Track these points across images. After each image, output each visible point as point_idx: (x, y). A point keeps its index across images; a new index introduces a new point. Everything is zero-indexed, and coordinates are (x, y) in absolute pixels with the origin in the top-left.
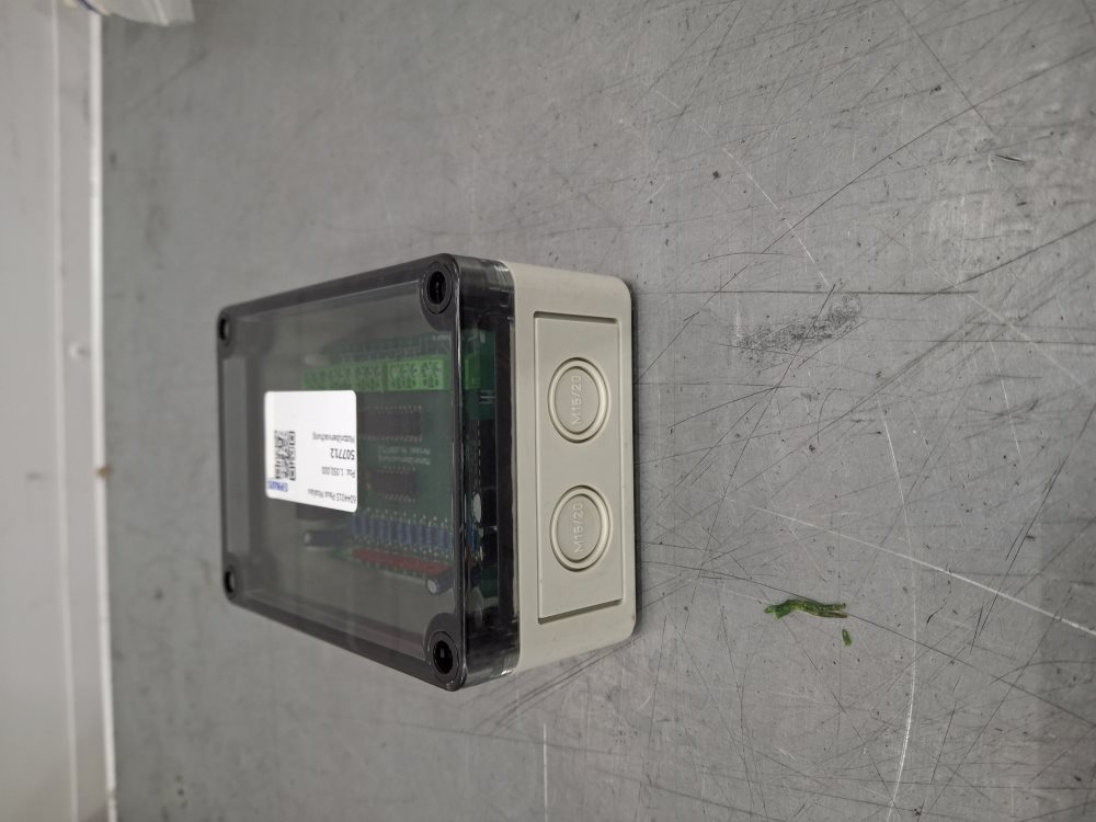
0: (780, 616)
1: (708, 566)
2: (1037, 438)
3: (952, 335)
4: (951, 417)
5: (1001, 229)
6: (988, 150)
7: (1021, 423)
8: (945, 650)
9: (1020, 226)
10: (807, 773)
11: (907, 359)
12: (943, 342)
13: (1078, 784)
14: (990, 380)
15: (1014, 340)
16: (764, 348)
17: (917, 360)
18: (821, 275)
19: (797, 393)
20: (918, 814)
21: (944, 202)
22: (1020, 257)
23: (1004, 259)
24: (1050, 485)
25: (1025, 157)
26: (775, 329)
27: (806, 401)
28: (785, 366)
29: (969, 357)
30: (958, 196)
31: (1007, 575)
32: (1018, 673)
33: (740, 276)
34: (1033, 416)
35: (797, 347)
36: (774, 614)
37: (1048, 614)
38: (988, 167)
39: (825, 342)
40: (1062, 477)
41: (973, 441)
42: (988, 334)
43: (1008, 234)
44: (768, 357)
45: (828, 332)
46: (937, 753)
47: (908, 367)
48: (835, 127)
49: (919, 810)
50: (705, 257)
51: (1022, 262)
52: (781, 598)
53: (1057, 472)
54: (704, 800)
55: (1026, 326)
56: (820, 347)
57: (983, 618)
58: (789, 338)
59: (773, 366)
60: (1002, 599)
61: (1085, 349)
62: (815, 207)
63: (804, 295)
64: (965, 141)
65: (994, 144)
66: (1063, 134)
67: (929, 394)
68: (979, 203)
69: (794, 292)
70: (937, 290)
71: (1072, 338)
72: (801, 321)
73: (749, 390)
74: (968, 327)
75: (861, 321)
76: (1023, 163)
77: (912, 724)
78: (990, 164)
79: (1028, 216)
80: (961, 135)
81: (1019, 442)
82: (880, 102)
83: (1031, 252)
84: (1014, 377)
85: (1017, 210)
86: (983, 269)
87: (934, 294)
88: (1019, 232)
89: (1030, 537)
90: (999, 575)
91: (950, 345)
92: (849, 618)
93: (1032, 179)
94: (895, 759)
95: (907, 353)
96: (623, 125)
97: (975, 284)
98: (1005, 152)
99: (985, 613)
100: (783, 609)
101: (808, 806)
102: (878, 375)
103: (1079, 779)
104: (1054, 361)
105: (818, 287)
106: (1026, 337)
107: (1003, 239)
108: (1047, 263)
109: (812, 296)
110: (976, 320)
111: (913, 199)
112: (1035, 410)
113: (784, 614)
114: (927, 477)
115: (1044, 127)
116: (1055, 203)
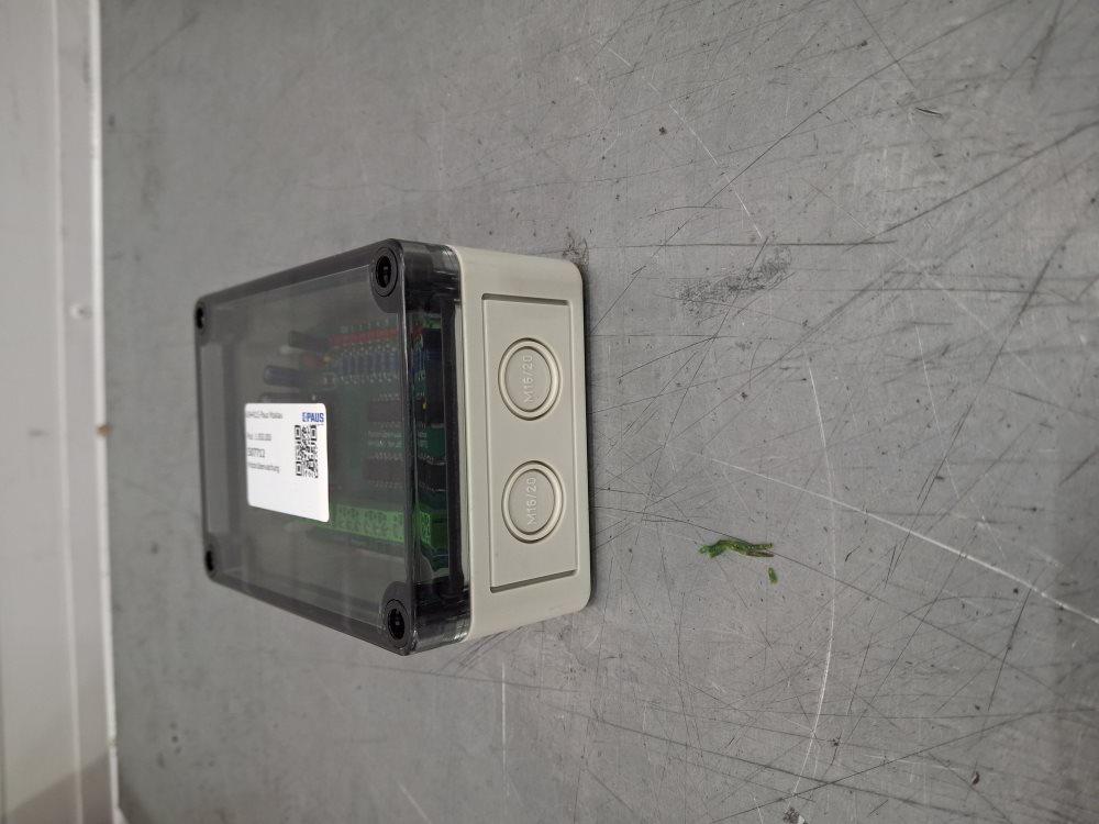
0: (713, 556)
1: (651, 510)
2: (949, 383)
3: (872, 284)
4: (870, 363)
5: (918, 181)
6: (910, 104)
7: (934, 368)
8: (860, 586)
9: (936, 177)
10: (736, 706)
11: (831, 308)
12: (864, 291)
13: (976, 712)
14: (907, 326)
15: (928, 288)
16: (704, 299)
17: (840, 309)
18: (756, 227)
19: (732, 342)
20: (836, 744)
21: (868, 155)
22: (935, 208)
23: (922, 209)
24: (959, 428)
25: (942, 110)
26: (714, 281)
27: (740, 349)
28: (723, 316)
29: (888, 305)
30: (881, 149)
31: (918, 515)
32: (927, 608)
33: (684, 229)
34: (944, 361)
35: (733, 298)
36: (708, 555)
37: (954, 551)
38: (908, 120)
39: (758, 293)
40: (969, 421)
41: (890, 386)
42: (906, 282)
43: (925, 185)
44: (707, 308)
45: (761, 283)
46: (854, 685)
47: (832, 315)
48: (770, 82)
49: (837, 741)
50: (652, 211)
51: (937, 212)
52: (713, 539)
53: (965, 415)
54: (645, 734)
55: (939, 274)
56: (753, 297)
57: (896, 557)
58: (725, 289)
59: (711, 317)
60: (914, 537)
61: (993, 296)
62: (750, 161)
63: (740, 248)
64: (889, 95)
65: (913, 98)
66: (976, 87)
67: (851, 341)
68: (900, 155)
69: (731, 245)
70: (860, 241)
71: (981, 286)
72: (737, 273)
73: (690, 340)
74: (887, 276)
75: (791, 271)
76: (940, 116)
77: (832, 658)
78: (911, 118)
79: (943, 167)
80: (885, 89)
81: (932, 386)
82: (812, 57)
83: (946, 202)
84: (929, 324)
85: (934, 162)
86: (902, 219)
87: (857, 244)
88: (936, 184)
89: (940, 478)
90: (911, 514)
91: (871, 293)
92: (776, 557)
93: (948, 131)
94: (815, 692)
95: (831, 302)
96: (578, 82)
97: (895, 233)
98: (925, 105)
99: (898, 550)
100: (716, 549)
101: (737, 738)
102: (805, 324)
103: (978, 708)
104: (964, 307)
105: (753, 240)
106: (939, 284)
107: (921, 189)
108: (960, 213)
109: (747, 249)
110: (894, 270)
111: (840, 152)
112: (947, 355)
113: (718, 554)
114: (847, 422)
115: (959, 81)
116: (968, 154)
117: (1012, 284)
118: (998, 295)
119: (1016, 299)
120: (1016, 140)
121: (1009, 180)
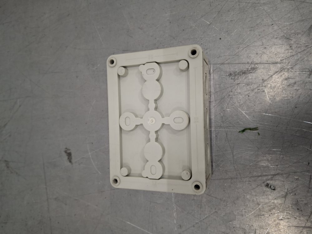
0: (243, 132)
1: (222, 125)
2: (296, 89)
3: (278, 71)
4: (279, 87)
6: (284, 37)
17: (271, 76)
18: (249, 60)
19: (244, 84)
21: (275, 46)
23: (288, 57)
24: (299, 97)
27: (247, 86)
28: (241, 79)
29: (282, 75)
30: (278, 45)
32: (295, 133)
33: (228, 60)
35: (243, 75)
37: (300, 121)
42: (285, 71)
44: (236, 77)
45: (251, 72)
47: (269, 78)
48: (250, 30)
50: (218, 56)
51: (292, 57)
55: (293, 69)
56: (249, 75)
57: (288, 124)
58: (241, 73)
59: (238, 79)
60: (291, 120)
62: (246, 46)
63: (245, 64)
64: (279, 35)
66: (297, 35)
69: (242, 64)
71: (301, 71)
72: (245, 70)
73: (232, 85)
76: (290, 39)
79: (292, 49)
81: (293, 90)
82: (260, 26)
84: (291, 78)
86: (284, 59)
88: (290, 52)
89: (296, 107)
90: (290, 116)
92: (259, 130)
97: (282, 61)
102: (263, 80)
103: (308, 150)
104: (298, 75)
106: (293, 71)
108: (296, 57)
110: (283, 68)
111: (268, 45)
112: (295, 84)
115: (294, 33)
116: (297, 47)
117: (307, 70)
118: (305, 72)
119: (308, 73)
120: (306, 45)
121: (305, 52)
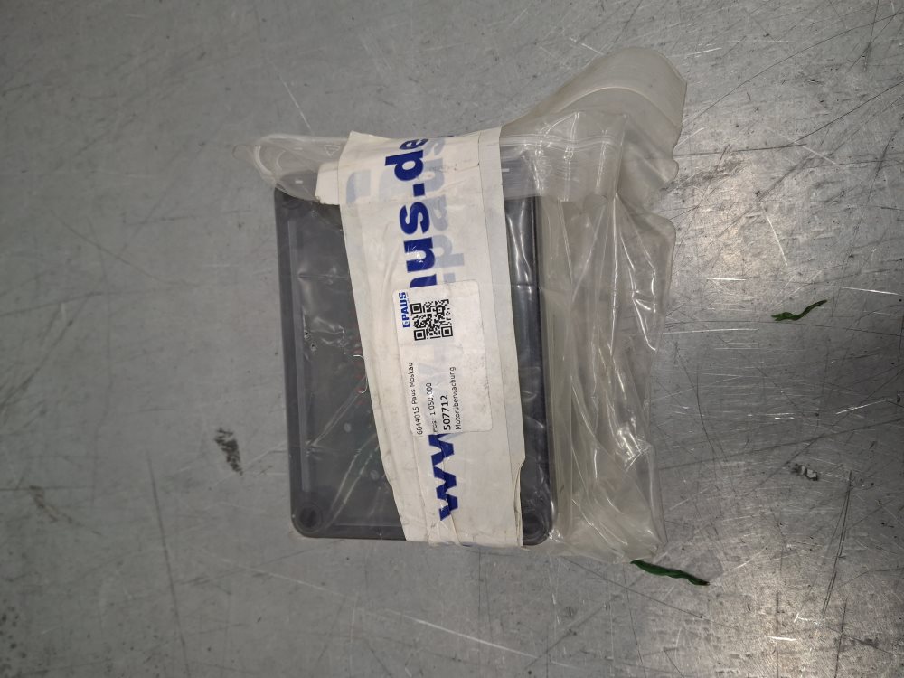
3: (796, 166)
5: (813, 114)
7: (838, 203)
15: (829, 165)
16: (686, 185)
17: (779, 181)
18: (717, 143)
19: (711, 209)
21: (782, 102)
22: (825, 126)
23: (818, 127)
25: (822, 80)
26: (692, 175)
28: (702, 195)
30: (789, 99)
34: (843, 199)
35: (707, 183)
39: (725, 179)
41: (816, 216)
42: (815, 164)
43: (818, 116)
44: (689, 191)
45: (725, 173)
51: (827, 128)
53: (859, 223)
55: (834, 158)
58: (701, 179)
59: (693, 196)
61: (862, 165)
63: (708, 155)
64: (789, 73)
65: (804, 74)
66: (837, 70)
67: (789, 197)
68: (801, 102)
69: (701, 154)
70: (785, 145)
73: (680, 212)
74: (804, 161)
75: (745, 165)
76: (820, 83)
78: (804, 84)
79: (826, 107)
80: (786, 70)
81: (839, 212)
82: (739, 54)
83: (830, 123)
84: (831, 182)
85: (820, 105)
86: (808, 133)
87: (783, 147)
88: (823, 115)
89: (851, 257)
90: (839, 279)
95: (773, 178)
97: (805, 140)
98: (811, 78)
99: (835, 299)
102: (759, 191)
105: (716, 150)
106: (834, 163)
107: (815, 118)
109: (713, 155)
111: (765, 101)
112: (844, 196)
115: (827, 66)
116: (838, 100)
117: (870, 158)
118: (866, 164)
119: (874, 165)
120: (862, 93)
121: (861, 112)
